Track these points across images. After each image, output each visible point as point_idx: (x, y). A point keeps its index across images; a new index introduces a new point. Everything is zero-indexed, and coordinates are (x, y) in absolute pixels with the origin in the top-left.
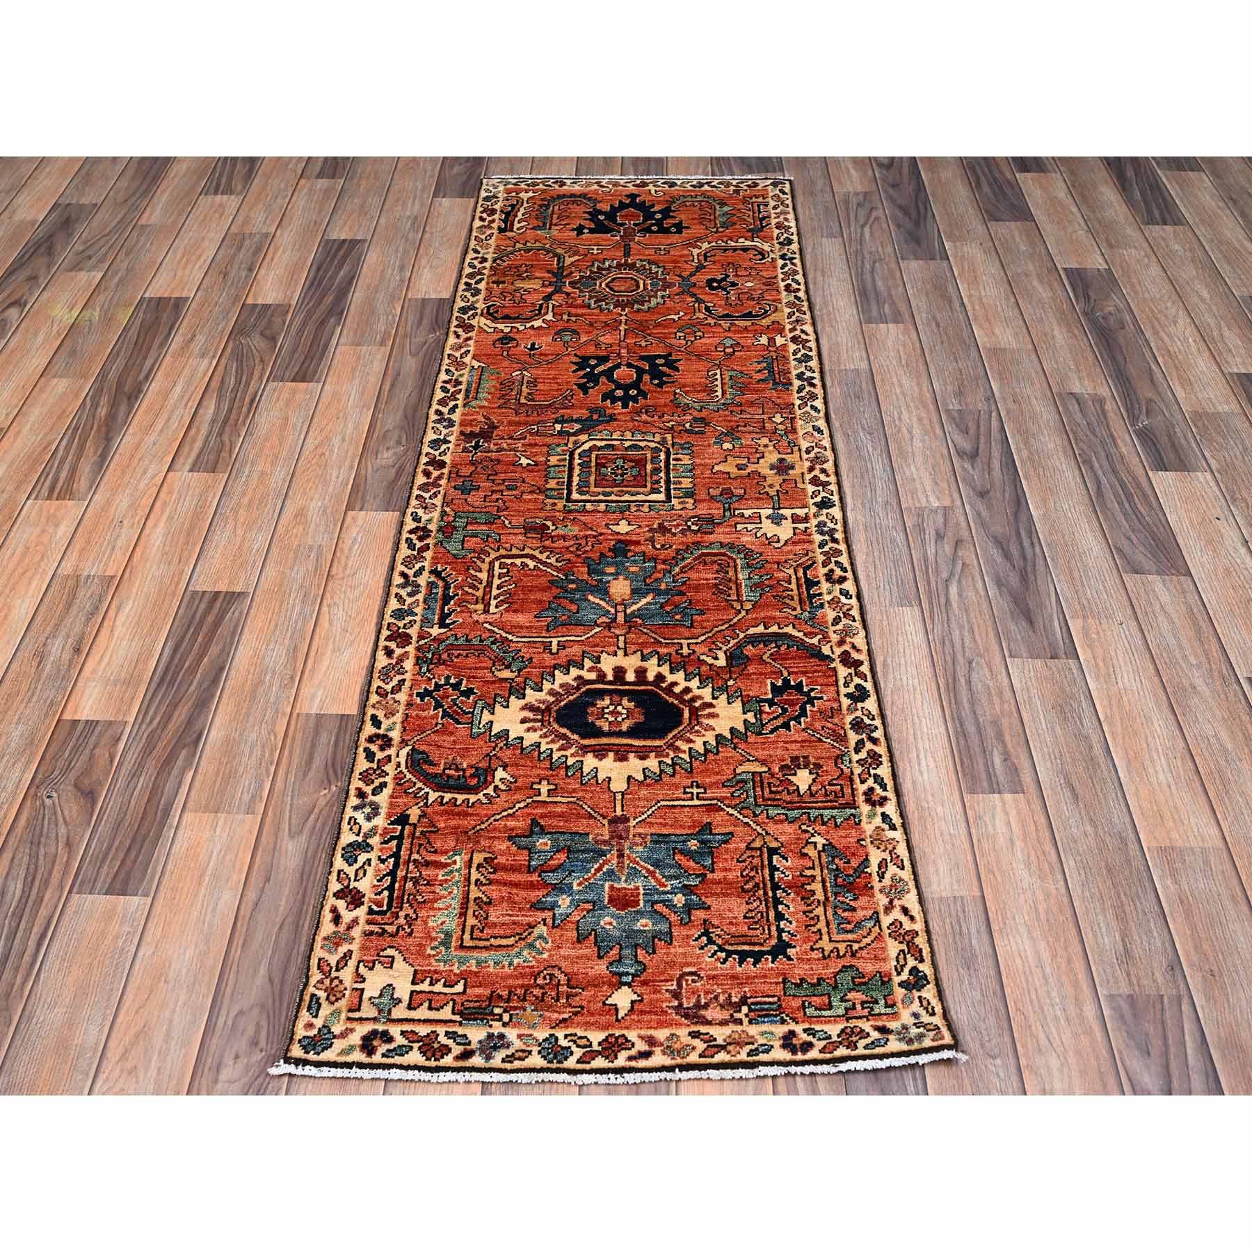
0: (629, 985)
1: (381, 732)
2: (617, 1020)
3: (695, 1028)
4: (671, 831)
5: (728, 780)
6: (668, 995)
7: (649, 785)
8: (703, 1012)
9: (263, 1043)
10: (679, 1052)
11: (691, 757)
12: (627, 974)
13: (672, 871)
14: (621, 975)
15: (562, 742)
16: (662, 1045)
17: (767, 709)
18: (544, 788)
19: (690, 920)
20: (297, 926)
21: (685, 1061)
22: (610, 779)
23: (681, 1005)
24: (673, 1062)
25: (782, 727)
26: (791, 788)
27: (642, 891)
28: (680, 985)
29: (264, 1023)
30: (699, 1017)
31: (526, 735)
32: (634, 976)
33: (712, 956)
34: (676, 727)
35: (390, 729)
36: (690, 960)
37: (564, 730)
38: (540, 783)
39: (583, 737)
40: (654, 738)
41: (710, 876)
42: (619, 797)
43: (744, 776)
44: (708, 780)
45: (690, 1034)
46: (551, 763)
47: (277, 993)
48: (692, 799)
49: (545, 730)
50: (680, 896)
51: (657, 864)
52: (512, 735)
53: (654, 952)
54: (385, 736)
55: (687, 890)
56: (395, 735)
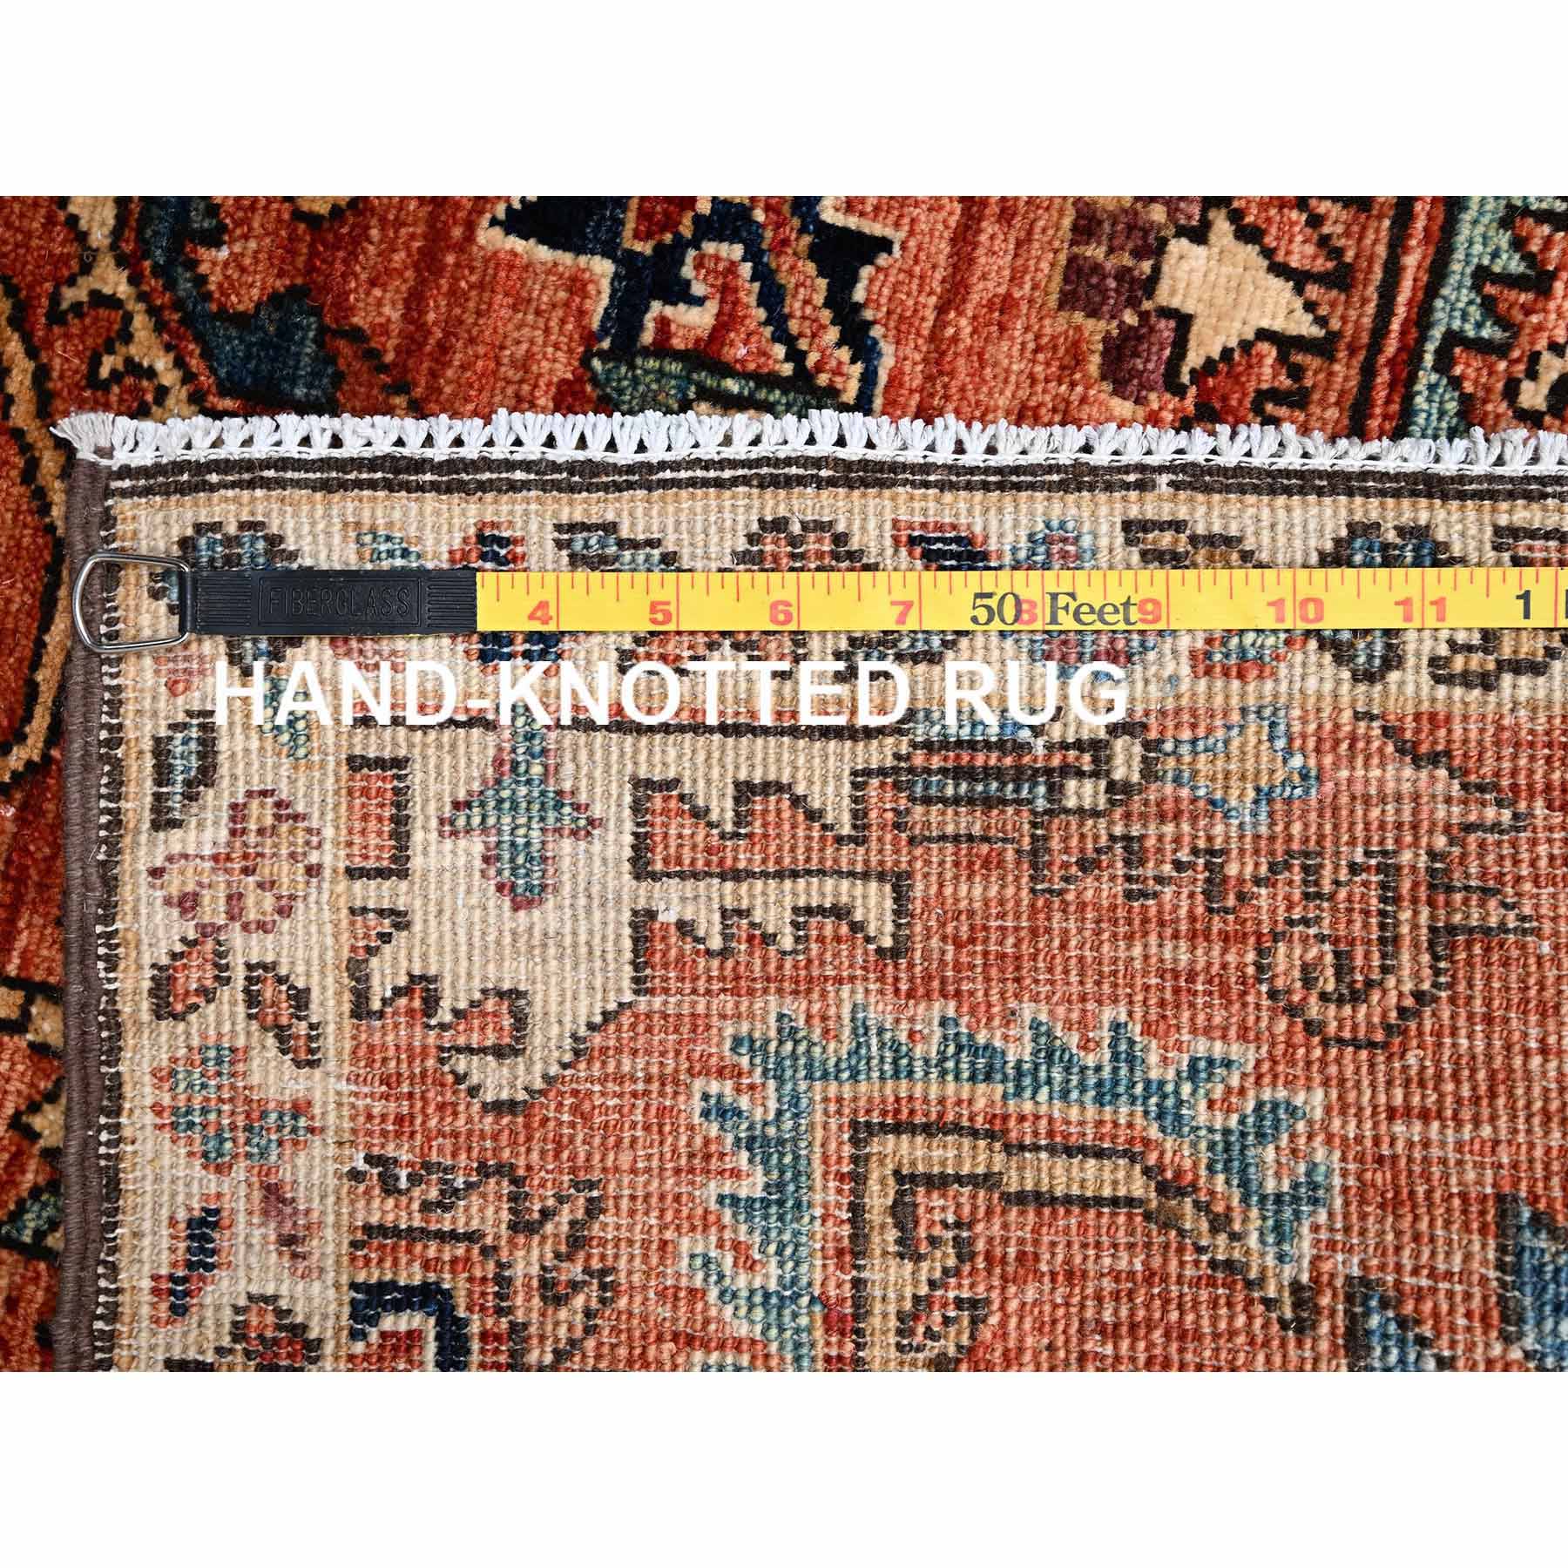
17: (694, 320)
25: (841, 278)
26: (1268, 372)
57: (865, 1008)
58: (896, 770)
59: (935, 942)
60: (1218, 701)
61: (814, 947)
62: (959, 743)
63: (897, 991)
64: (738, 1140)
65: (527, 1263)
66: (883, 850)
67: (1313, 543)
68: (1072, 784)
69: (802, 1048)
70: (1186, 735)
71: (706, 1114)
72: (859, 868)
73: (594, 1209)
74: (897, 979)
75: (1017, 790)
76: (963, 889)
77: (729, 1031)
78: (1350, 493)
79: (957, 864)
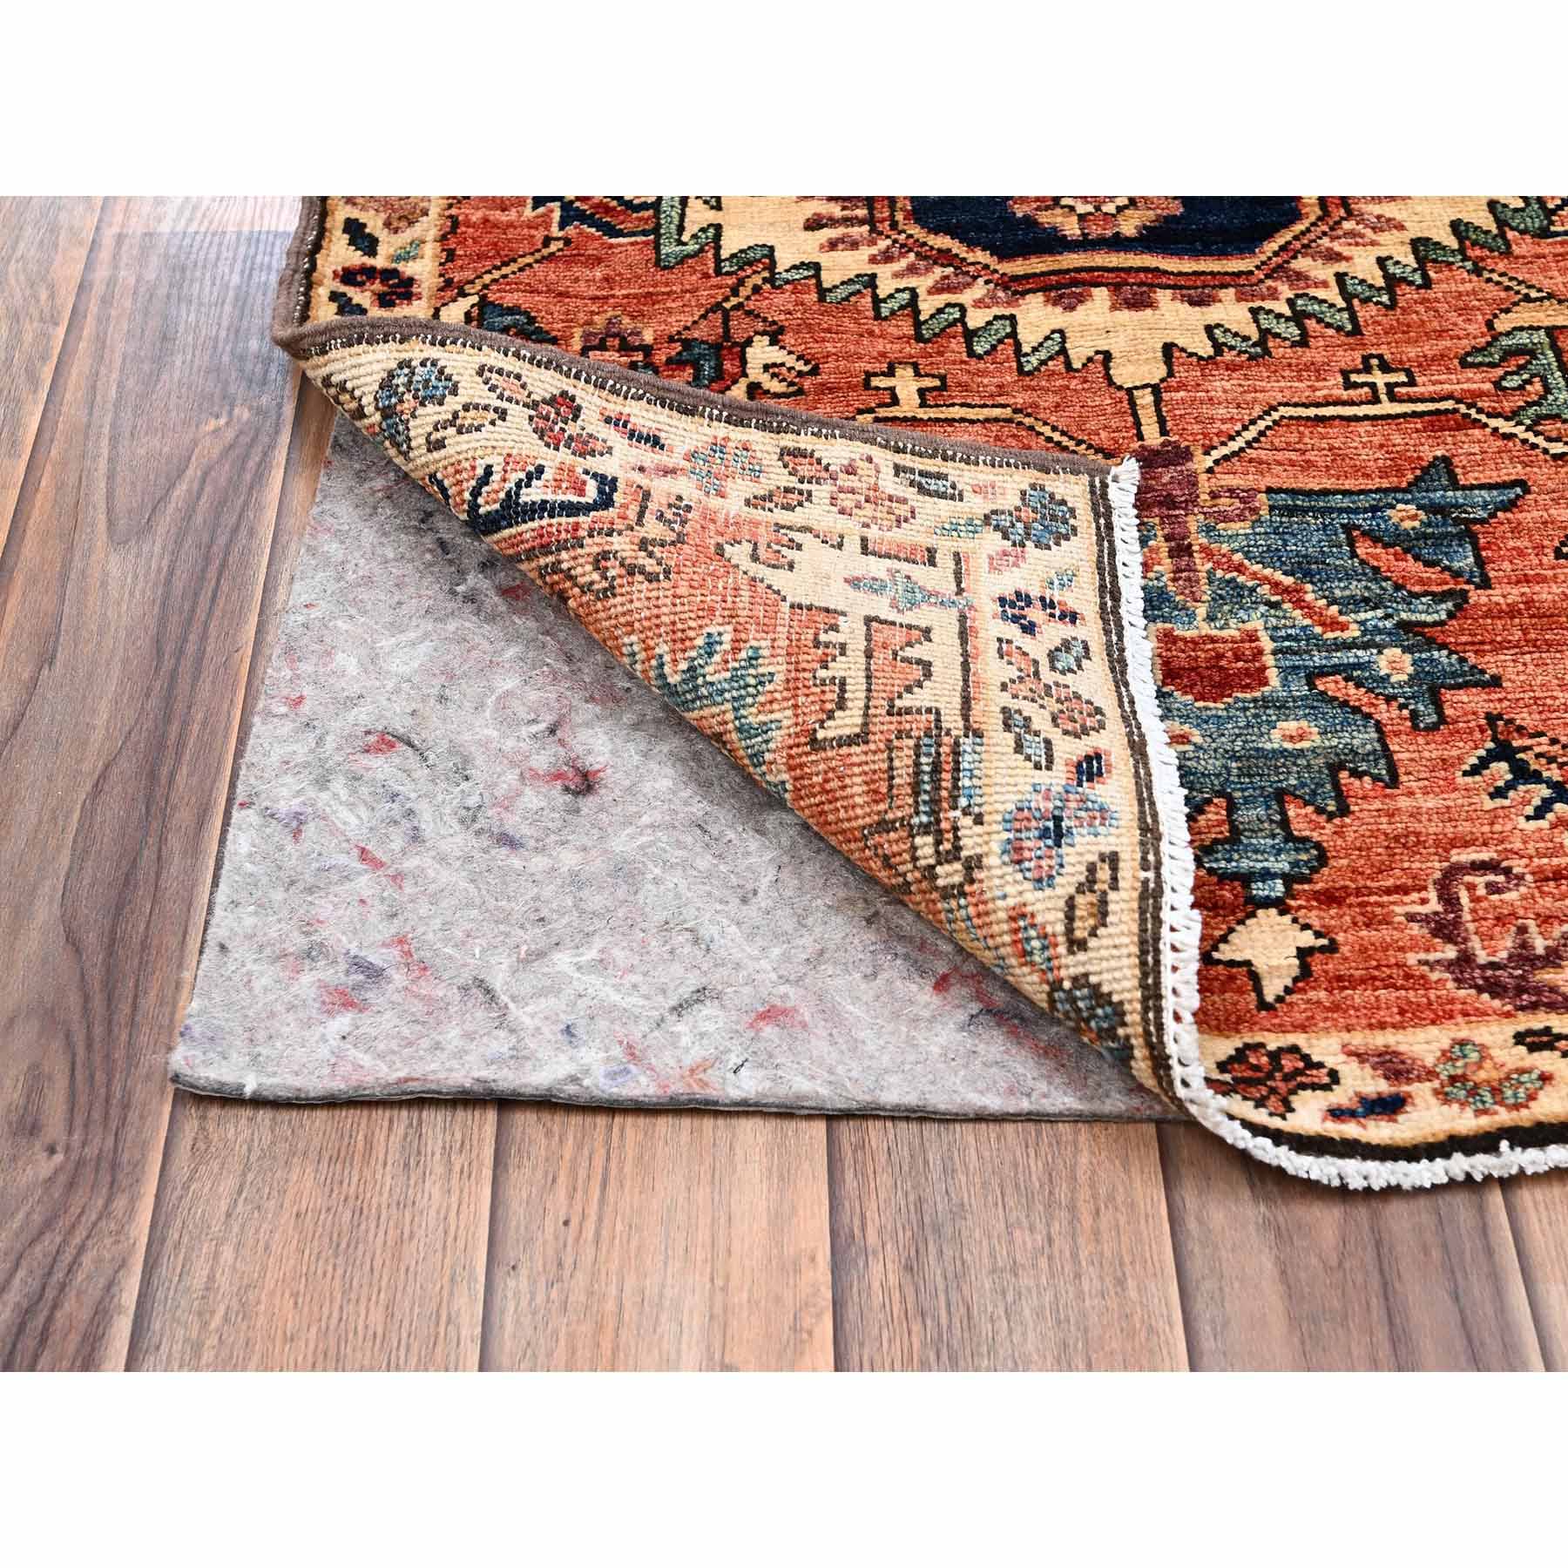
0: (1281, 906)
1: (380, 262)
2: (1263, 1005)
3: (1538, 1021)
4: (1329, 484)
5: (1477, 350)
6: (1415, 929)
7: (1232, 367)
8: (1547, 976)
9: (54, 1125)
10: (1496, 1091)
11: (1347, 296)
12: (1266, 875)
13: (1356, 588)
14: (1246, 879)
15: (938, 272)
16: (1431, 1074)
18: (906, 385)
19: (1442, 719)
20: (153, 776)
21: (1524, 1117)
22: (1107, 356)
23: (1466, 959)
24: (1485, 1122)
27: (1267, 644)
28: (1450, 901)
29: (57, 1067)
30: (1538, 991)
31: (825, 259)
32: (1288, 879)
33: (1539, 814)
34: (1286, 225)
35: (406, 257)
36: (1464, 828)
37: (942, 242)
38: (890, 373)
39: (1003, 254)
40: (1223, 254)
41: (1477, 597)
42: (1145, 399)
43: (1523, 338)
44: (1412, 352)
45: (1520, 1038)
46: (918, 324)
47: (96, 975)
48: (1376, 400)
49: (883, 244)
50: (1393, 653)
51: (1304, 569)
52: (784, 259)
53: (1344, 810)
54: (394, 273)
55: (1412, 635)
56: (424, 270)
57: (779, 728)
58: (939, 728)
59: (822, 767)
60: (995, 929)
61: (818, 690)
62: (957, 763)
63: (791, 747)
64: (693, 659)
65: (621, 544)
66: (883, 726)
67: (1106, 976)
68: (930, 839)
69: (751, 690)
70: (971, 910)
71: (709, 635)
72: (872, 711)
73: (651, 578)
74: (798, 746)
75: (925, 802)
76: (858, 780)
77: (763, 644)
78: (1145, 1000)
79: (875, 772)
